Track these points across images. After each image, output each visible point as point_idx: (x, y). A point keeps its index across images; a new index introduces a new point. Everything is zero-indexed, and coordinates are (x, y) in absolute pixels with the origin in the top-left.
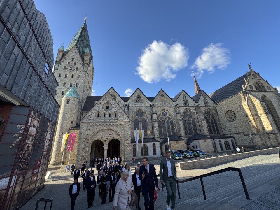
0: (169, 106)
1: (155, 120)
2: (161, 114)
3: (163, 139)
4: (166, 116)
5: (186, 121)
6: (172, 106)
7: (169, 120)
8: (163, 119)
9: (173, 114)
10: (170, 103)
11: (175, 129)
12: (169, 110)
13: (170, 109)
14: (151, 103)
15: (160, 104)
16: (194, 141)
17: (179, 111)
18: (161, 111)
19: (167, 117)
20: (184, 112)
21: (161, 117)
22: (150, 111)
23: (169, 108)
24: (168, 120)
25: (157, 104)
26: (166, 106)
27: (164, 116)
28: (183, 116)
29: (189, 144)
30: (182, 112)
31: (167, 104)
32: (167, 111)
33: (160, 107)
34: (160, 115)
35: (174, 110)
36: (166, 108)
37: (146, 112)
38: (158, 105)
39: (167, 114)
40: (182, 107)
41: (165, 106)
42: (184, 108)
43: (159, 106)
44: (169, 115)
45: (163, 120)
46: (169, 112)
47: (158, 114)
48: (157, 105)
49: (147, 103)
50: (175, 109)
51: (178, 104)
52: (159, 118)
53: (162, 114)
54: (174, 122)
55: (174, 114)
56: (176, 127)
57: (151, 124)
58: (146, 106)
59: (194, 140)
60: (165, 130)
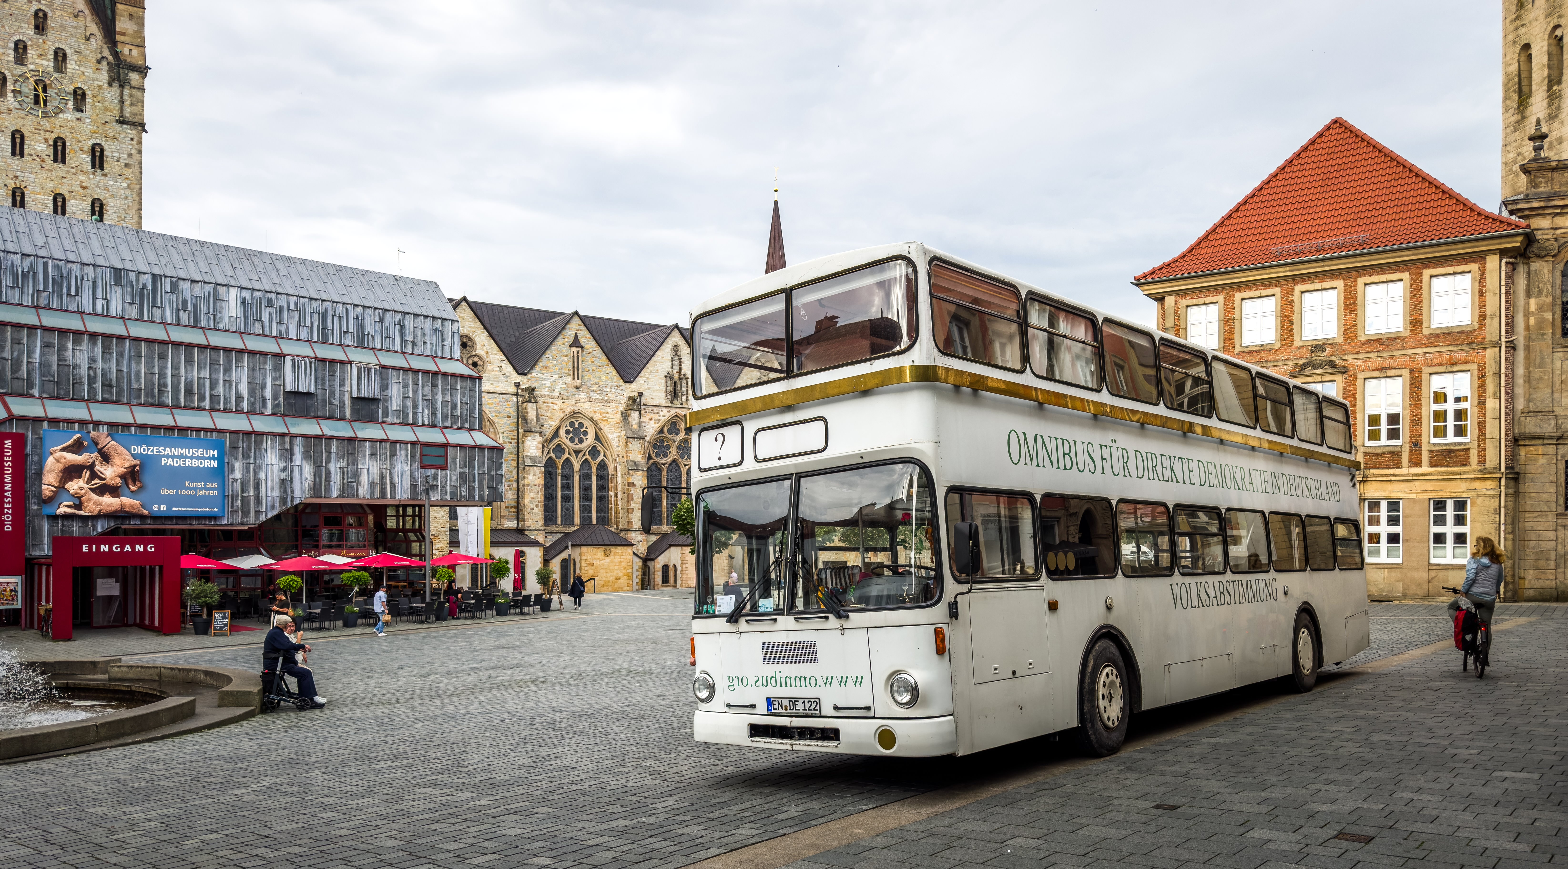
0: (602, 401)
1: (531, 457)
2: (562, 433)
3: (559, 536)
4: (581, 441)
5: (665, 468)
6: (614, 401)
7: (594, 458)
8: (566, 455)
9: (613, 434)
10: (609, 383)
11: (613, 499)
12: (596, 417)
13: (601, 414)
14: (519, 379)
15: (560, 385)
16: (672, 548)
17: (639, 424)
18: (563, 420)
19: (585, 444)
20: (661, 431)
21: (559, 446)
22: (514, 414)
23: (598, 407)
24: (586, 459)
25: (548, 383)
26: (590, 400)
27: (572, 440)
28: (654, 446)
29: (653, 560)
30: (651, 429)
31: (595, 388)
32: (591, 420)
33: (559, 402)
34: (556, 434)
35: (618, 417)
36: (586, 408)
37: (495, 420)
38: (552, 390)
39: (586, 433)
40: (655, 409)
41: (582, 396)
42: (665, 415)
43: (556, 393)
44: (597, 438)
45: (567, 459)
46: (595, 423)
47: (549, 433)
48: (546, 392)
49: (502, 378)
50: (625, 417)
51: (640, 395)
52: (552, 446)
53: (567, 432)
54: (611, 470)
55: (616, 434)
56: (616, 489)
57: (515, 472)
58: (498, 390)
59: (670, 546)
60: (568, 499)
